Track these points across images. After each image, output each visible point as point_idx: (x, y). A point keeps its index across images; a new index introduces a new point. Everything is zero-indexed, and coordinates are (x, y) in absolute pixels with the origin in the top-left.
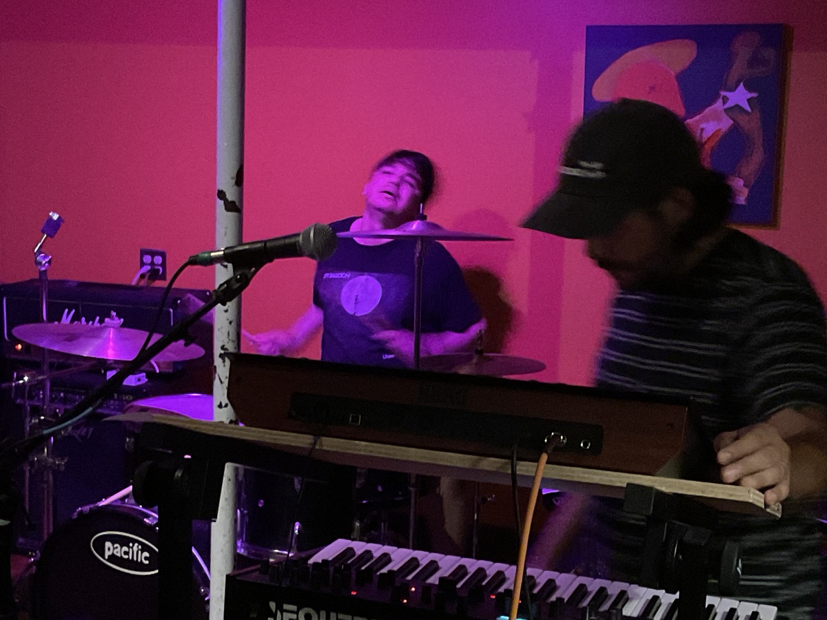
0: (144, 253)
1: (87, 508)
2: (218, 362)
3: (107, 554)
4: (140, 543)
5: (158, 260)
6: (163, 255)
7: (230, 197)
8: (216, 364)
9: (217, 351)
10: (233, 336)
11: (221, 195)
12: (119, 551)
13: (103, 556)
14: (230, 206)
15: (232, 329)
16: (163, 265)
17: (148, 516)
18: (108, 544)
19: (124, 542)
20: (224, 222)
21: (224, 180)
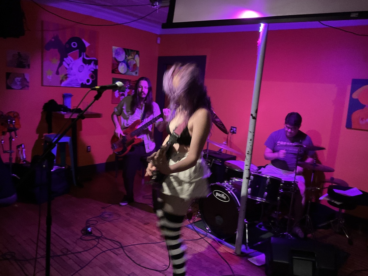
0: (232, 127)
1: (213, 184)
2: (247, 155)
3: (217, 195)
4: (224, 194)
5: (235, 129)
6: (236, 128)
7: (254, 115)
8: (246, 155)
9: (247, 152)
10: (251, 149)
11: (252, 115)
12: (219, 195)
13: (215, 195)
14: (254, 118)
15: (251, 147)
16: (236, 130)
17: (226, 188)
18: (217, 193)
19: (221, 193)
20: (252, 121)
21: (253, 112)
